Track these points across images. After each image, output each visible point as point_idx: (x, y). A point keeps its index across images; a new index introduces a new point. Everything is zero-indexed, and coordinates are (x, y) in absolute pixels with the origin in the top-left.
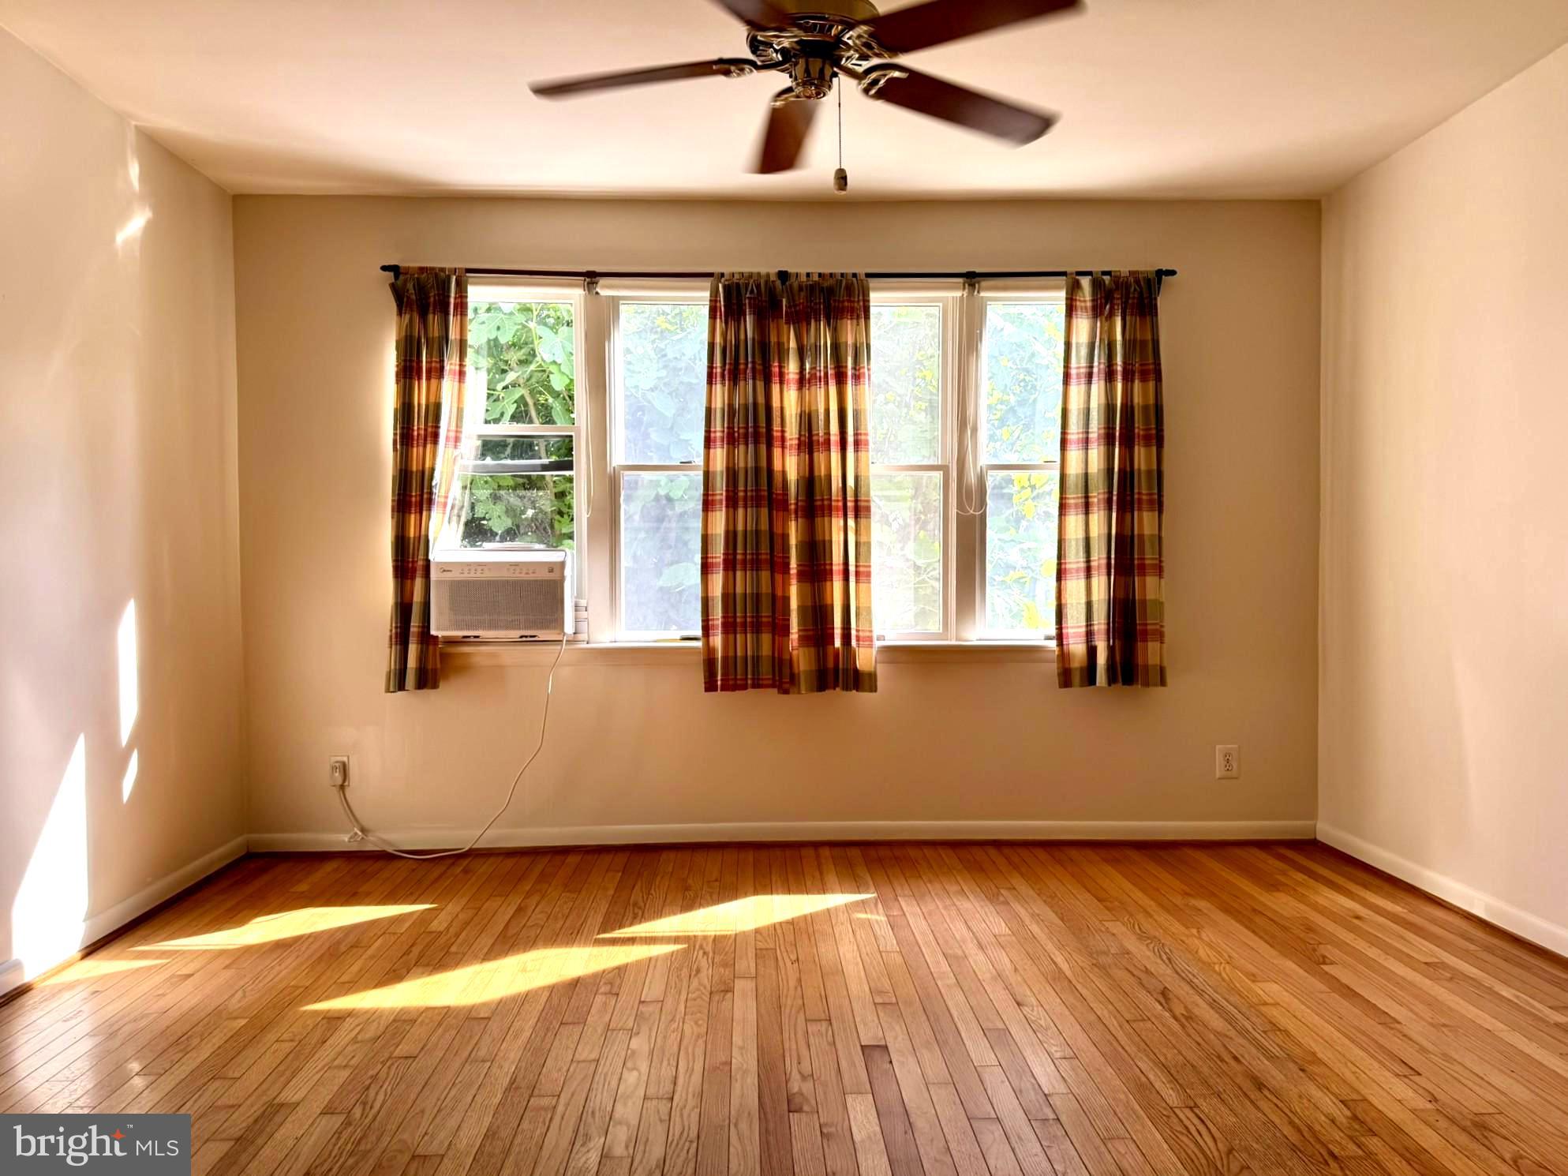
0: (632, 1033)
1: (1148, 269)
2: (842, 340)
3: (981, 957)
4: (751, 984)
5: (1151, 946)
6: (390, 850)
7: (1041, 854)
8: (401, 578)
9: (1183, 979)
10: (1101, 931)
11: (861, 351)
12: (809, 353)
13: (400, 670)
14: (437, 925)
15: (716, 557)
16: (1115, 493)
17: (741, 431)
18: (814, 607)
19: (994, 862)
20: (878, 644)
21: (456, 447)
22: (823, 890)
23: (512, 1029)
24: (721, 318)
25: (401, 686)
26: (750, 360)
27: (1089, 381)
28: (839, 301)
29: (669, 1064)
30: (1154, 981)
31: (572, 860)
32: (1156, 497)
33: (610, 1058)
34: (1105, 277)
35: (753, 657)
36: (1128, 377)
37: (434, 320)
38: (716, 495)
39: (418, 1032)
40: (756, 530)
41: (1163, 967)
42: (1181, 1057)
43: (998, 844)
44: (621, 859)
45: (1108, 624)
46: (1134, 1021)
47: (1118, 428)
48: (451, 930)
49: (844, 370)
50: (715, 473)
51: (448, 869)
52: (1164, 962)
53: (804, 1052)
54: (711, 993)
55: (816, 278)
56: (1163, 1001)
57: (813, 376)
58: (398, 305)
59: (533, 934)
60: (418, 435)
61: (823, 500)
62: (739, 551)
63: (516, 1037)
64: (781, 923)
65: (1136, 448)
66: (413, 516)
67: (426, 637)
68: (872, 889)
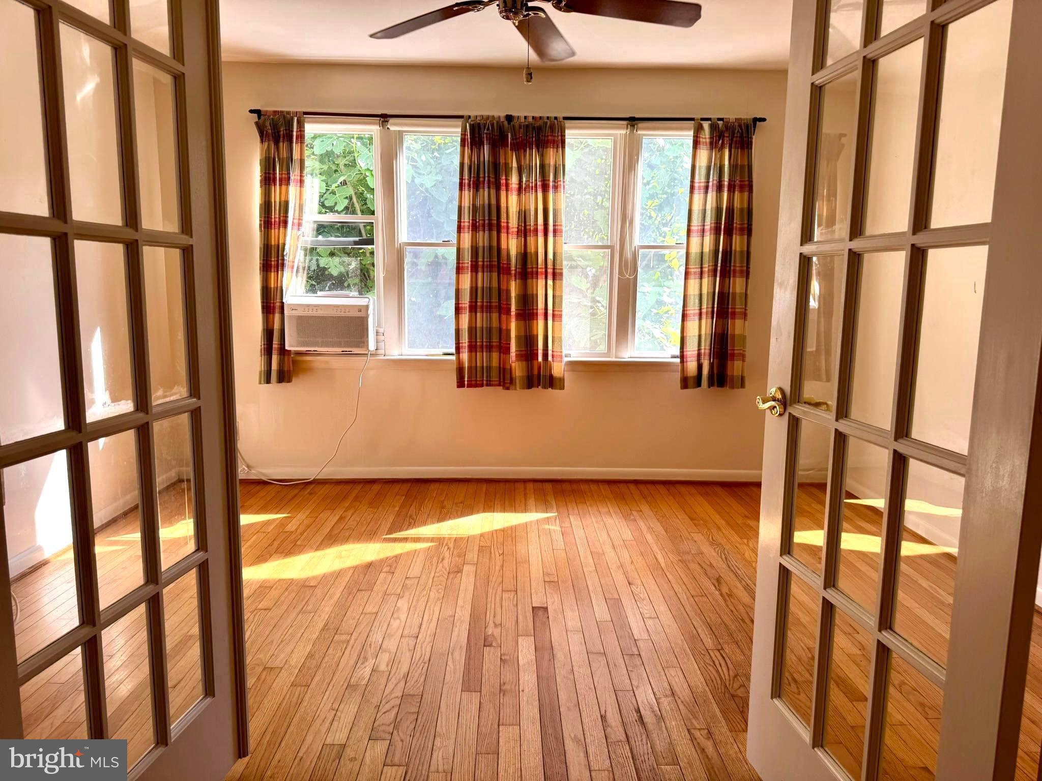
0: (399, 597)
1: (748, 117)
2: (547, 162)
3: (613, 554)
4: (473, 568)
5: (717, 550)
6: (264, 478)
7: (661, 488)
8: (267, 313)
9: (732, 570)
10: (689, 539)
11: (559, 170)
12: (525, 170)
13: (267, 371)
14: (291, 527)
15: (464, 304)
16: (719, 265)
17: (481, 222)
18: (526, 336)
19: (632, 494)
20: (566, 359)
21: (299, 229)
22: (525, 510)
23: (329, 593)
24: (468, 146)
25: (268, 381)
26: (486, 175)
27: (706, 192)
28: (545, 136)
29: (418, 616)
30: (714, 571)
31: (376, 487)
32: (745, 268)
33: (385, 611)
34: (719, 122)
35: (487, 367)
36: (731, 188)
37: (283, 146)
38: (464, 263)
39: (274, 594)
40: (490, 288)
41: (721, 563)
42: (720, 619)
43: (636, 482)
44: (406, 486)
45: (711, 349)
46: (697, 596)
47: (723, 223)
48: (298, 530)
49: (547, 182)
50: (464, 249)
51: (300, 491)
52: (723, 560)
53: (498, 610)
54: (449, 573)
55: (530, 120)
56: (716, 585)
57: (527, 186)
58: (260, 137)
59: (347, 534)
60: (275, 221)
61: (532, 268)
62: (479, 300)
63: (331, 598)
64: (496, 531)
65: (734, 236)
66: (273, 274)
67: (283, 351)
68: (555, 510)
